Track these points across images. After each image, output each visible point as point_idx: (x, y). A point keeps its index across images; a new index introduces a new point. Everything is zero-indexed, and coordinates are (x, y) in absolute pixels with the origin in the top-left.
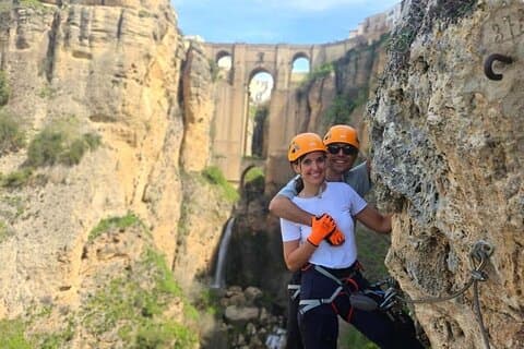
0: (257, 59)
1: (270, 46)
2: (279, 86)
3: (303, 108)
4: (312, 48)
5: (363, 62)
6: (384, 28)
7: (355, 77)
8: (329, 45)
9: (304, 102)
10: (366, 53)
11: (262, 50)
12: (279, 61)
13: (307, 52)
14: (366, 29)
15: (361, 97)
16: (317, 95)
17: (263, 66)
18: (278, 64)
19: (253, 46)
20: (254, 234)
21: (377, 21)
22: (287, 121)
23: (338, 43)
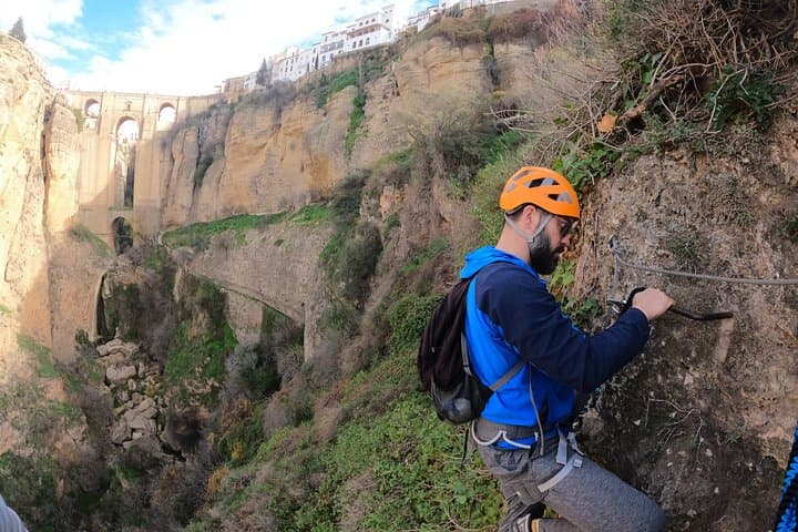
0: (124, 107)
1: (137, 95)
2: (145, 134)
3: (168, 159)
4: (178, 100)
5: (222, 118)
6: (242, 90)
7: (215, 133)
8: (194, 98)
9: (167, 153)
10: (225, 111)
11: (130, 99)
12: (146, 111)
13: (174, 103)
14: (227, 88)
15: (219, 152)
16: (179, 147)
17: (129, 114)
18: (145, 114)
19: (120, 94)
20: (125, 288)
21: (236, 83)
22: (152, 170)
23: (202, 97)
